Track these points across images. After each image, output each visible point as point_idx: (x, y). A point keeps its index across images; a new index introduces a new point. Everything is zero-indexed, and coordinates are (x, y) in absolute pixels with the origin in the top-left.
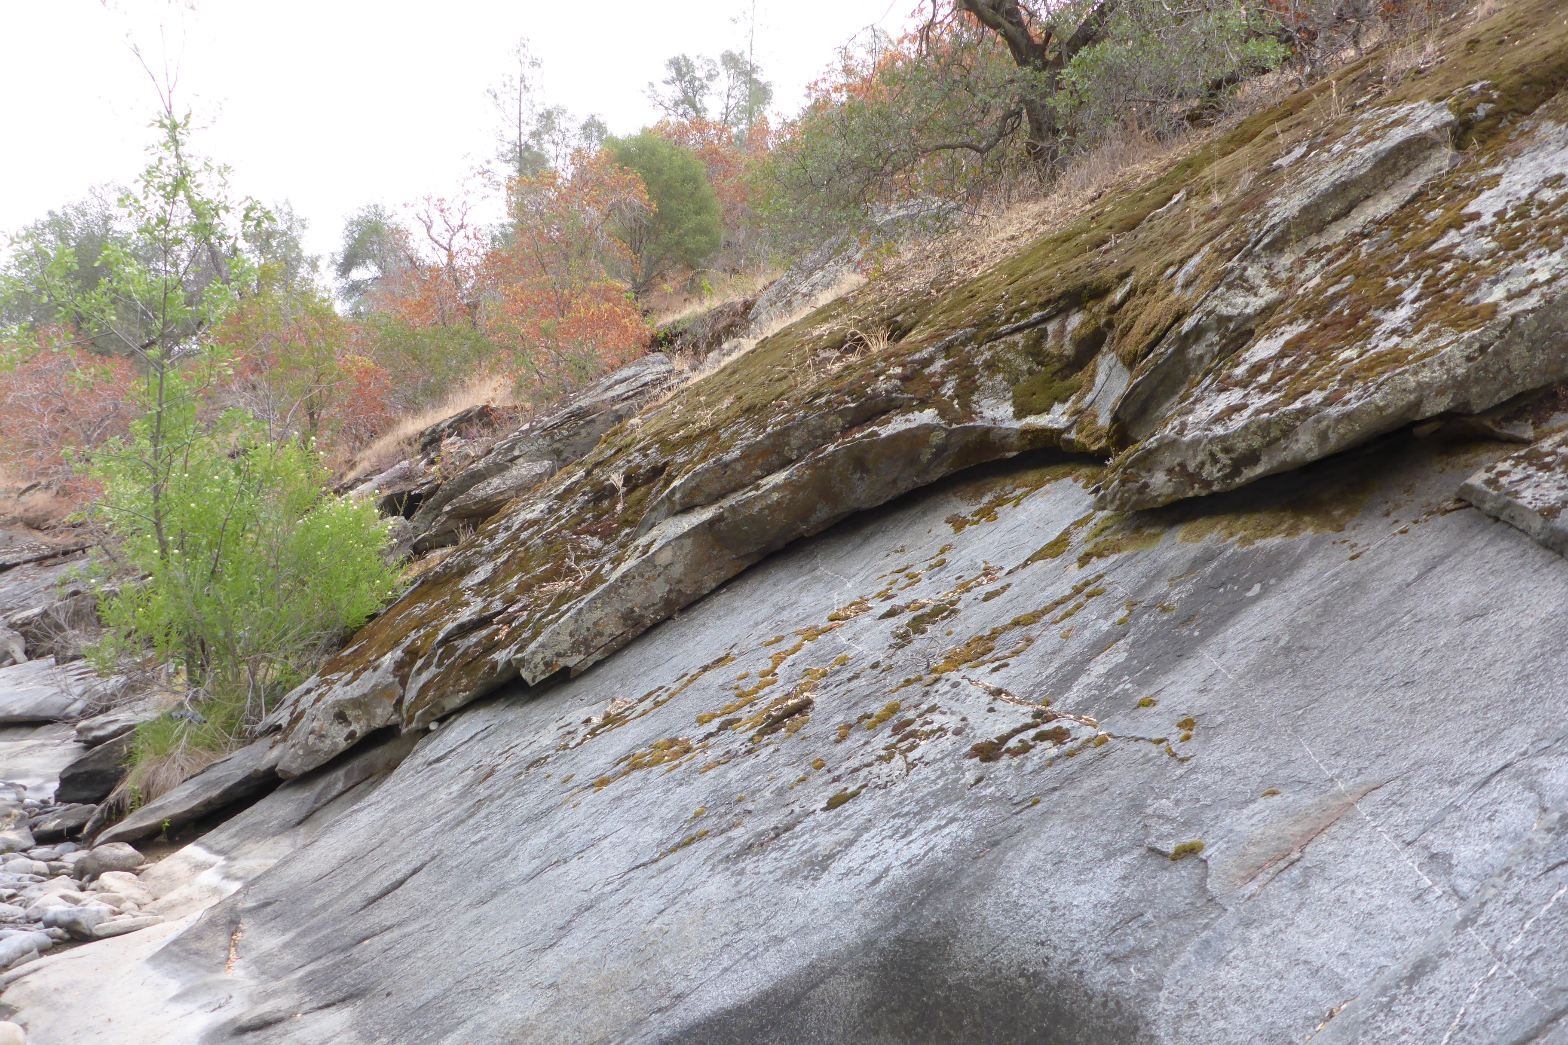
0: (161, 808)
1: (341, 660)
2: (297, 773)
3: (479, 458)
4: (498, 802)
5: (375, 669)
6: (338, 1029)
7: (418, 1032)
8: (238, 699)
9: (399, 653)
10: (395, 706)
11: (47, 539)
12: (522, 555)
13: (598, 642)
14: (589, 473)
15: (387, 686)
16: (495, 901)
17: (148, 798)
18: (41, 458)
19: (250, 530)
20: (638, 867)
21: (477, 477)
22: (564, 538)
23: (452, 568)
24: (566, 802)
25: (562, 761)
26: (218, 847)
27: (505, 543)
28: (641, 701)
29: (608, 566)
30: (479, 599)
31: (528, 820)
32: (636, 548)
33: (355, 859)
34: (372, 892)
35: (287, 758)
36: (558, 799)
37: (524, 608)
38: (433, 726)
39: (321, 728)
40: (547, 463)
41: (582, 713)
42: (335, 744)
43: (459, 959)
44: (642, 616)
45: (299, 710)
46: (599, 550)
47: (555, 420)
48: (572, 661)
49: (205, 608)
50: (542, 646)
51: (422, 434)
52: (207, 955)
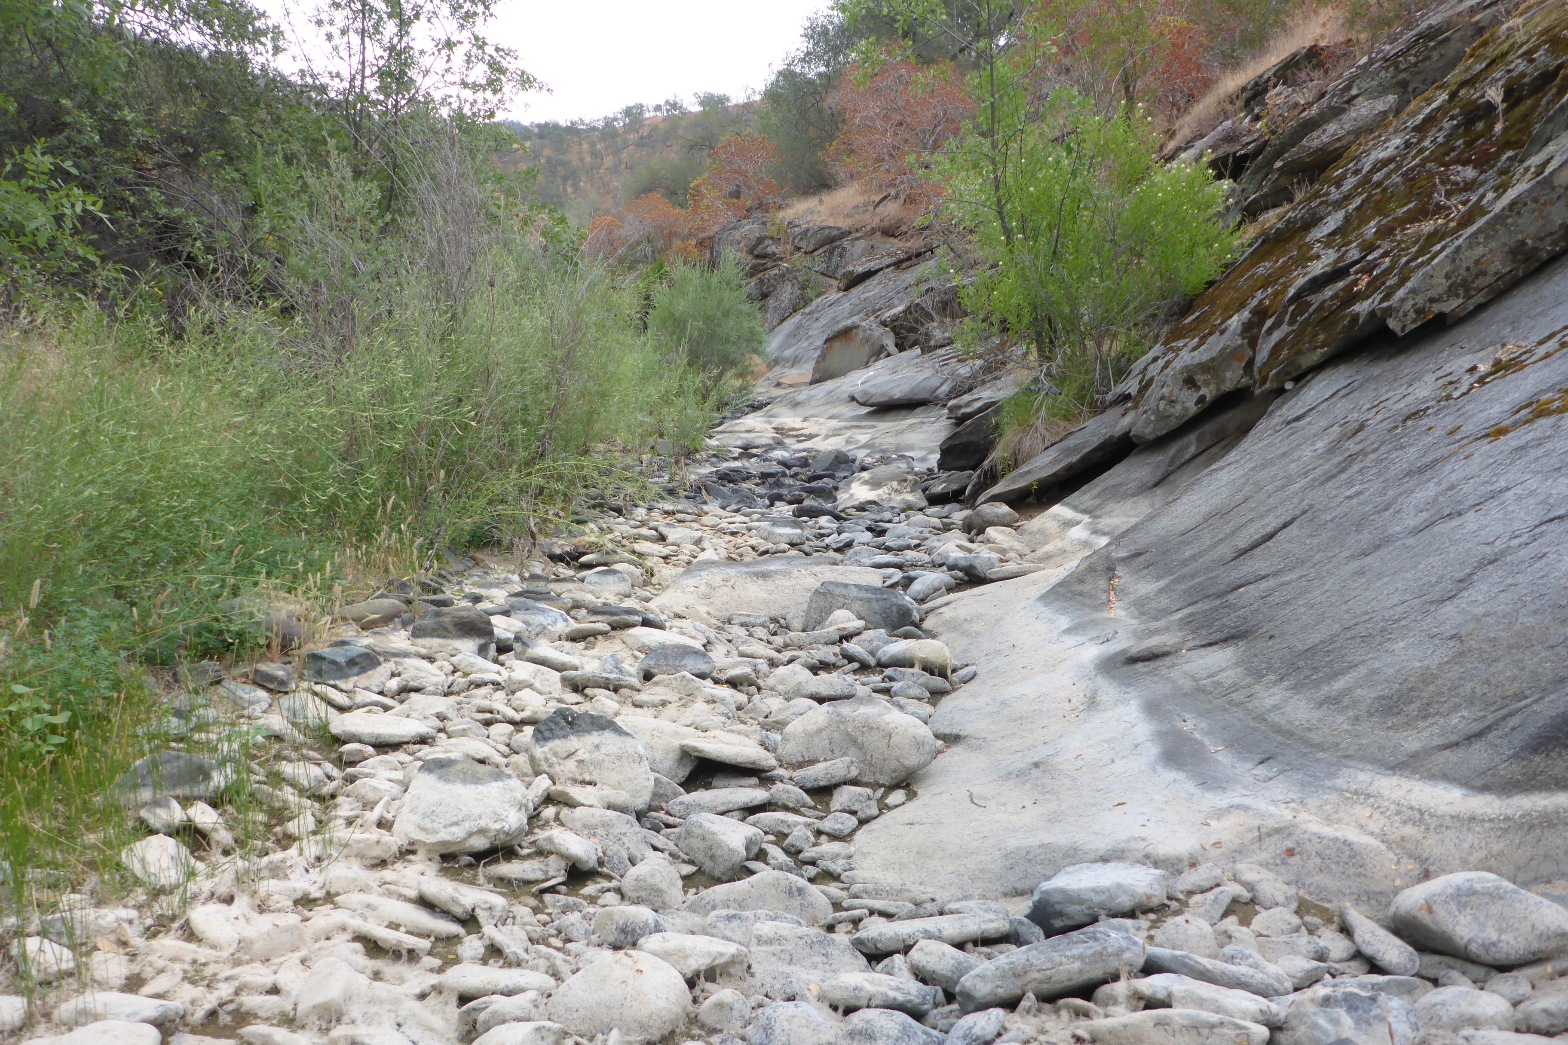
0: (1029, 472)
1: (1184, 326)
2: (1151, 437)
3: (1310, 104)
4: (1373, 456)
5: (1222, 332)
6: (1224, 665)
7: (1306, 672)
8: (1087, 372)
9: (1246, 314)
10: (1245, 368)
11: (901, 244)
12: (1379, 197)
13: (1481, 282)
14: (1453, 95)
15: (1235, 349)
16: (1379, 553)
17: (1016, 465)
18: (888, 171)
19: (1085, 208)
20: (1551, 520)
21: (1310, 126)
22: (1429, 172)
23: (1295, 223)
24: (1455, 453)
25: (1444, 412)
26: (1082, 507)
27: (1355, 188)
28: (1541, 343)
29: (1490, 195)
30: (1330, 251)
31: (1409, 474)
32: (1527, 169)
33: (1220, 514)
34: (1242, 544)
35: (1140, 423)
36: (1445, 451)
37: (1386, 254)
38: (1288, 386)
39: (1171, 393)
40: (1391, 98)
41: (1466, 362)
42: (1186, 409)
43: (1344, 607)
44: (1536, 249)
45: (1147, 378)
46: (1474, 181)
47: (1400, 46)
48: (1450, 306)
49: (1051, 288)
50: (1413, 291)
51: (1244, 89)
52: (1090, 597)
